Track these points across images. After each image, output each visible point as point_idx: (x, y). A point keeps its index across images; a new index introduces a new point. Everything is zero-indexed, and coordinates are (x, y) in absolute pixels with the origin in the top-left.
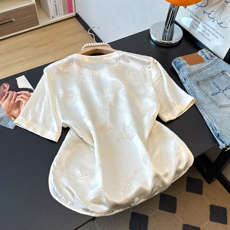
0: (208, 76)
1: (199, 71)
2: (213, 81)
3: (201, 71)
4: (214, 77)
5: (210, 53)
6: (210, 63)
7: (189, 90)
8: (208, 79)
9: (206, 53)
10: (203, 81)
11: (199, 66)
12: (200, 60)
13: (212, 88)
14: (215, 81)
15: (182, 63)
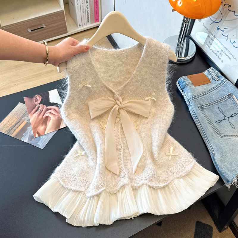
0: (213, 100)
1: (205, 94)
2: (219, 106)
3: (206, 94)
4: (219, 101)
5: (217, 73)
6: (217, 84)
7: (193, 115)
8: (213, 103)
9: (213, 73)
10: (207, 105)
11: (204, 88)
12: (206, 81)
13: (217, 115)
14: (220, 106)
15: (187, 83)
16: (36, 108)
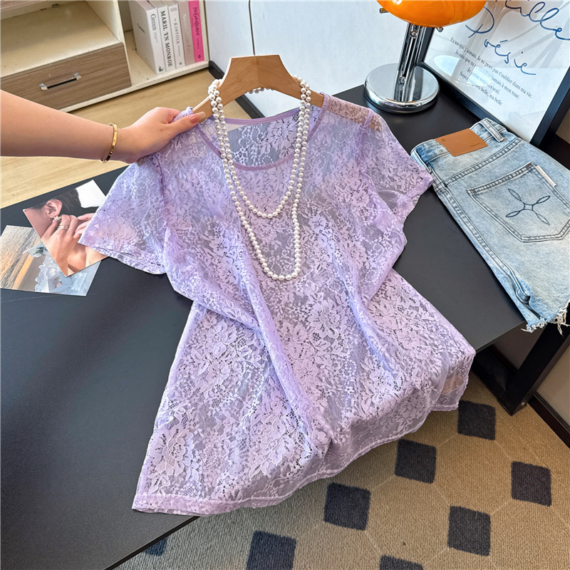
0: (497, 178)
1: (477, 167)
2: (509, 187)
3: (480, 168)
4: (509, 179)
5: (499, 128)
6: (501, 148)
7: (456, 207)
8: (497, 183)
9: (491, 129)
10: (485, 187)
11: (475, 156)
12: (478, 144)
13: (508, 202)
14: (512, 187)
15: (437, 151)
16: (54, 225)
